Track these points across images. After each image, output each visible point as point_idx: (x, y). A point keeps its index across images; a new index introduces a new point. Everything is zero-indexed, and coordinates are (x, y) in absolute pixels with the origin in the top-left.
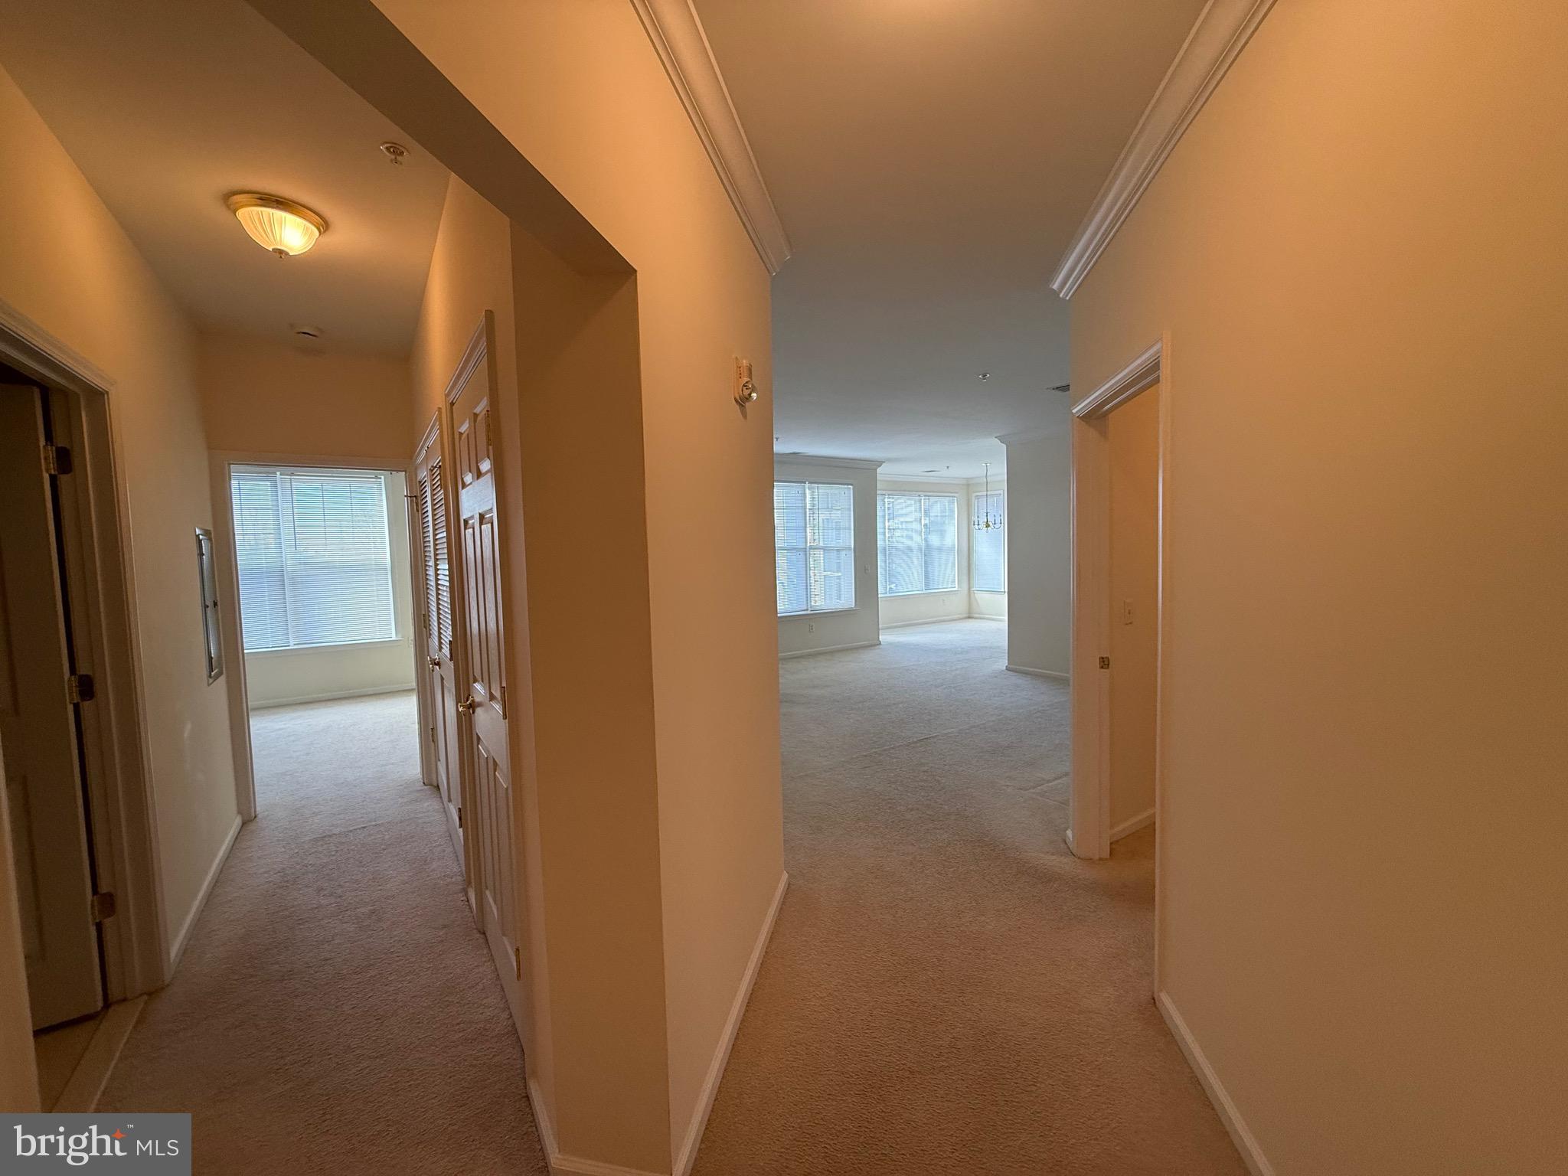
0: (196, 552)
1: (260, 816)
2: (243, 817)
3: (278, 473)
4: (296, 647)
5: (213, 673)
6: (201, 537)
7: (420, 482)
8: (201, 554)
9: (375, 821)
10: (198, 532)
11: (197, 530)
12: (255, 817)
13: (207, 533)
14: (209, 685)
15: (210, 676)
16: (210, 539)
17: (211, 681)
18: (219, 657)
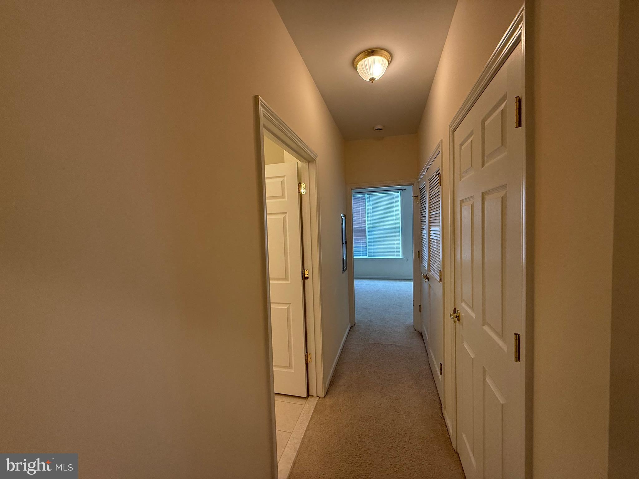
0: (341, 223)
1: (357, 325)
2: (351, 324)
3: (366, 194)
4: (369, 258)
5: (344, 269)
6: (343, 217)
7: (420, 189)
8: (342, 224)
9: (396, 343)
10: (342, 215)
11: (341, 214)
12: (355, 325)
13: (345, 216)
14: (343, 273)
15: (343, 270)
16: (345, 218)
17: (344, 272)
18: (346, 259)
